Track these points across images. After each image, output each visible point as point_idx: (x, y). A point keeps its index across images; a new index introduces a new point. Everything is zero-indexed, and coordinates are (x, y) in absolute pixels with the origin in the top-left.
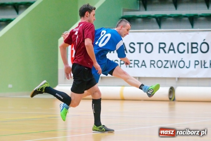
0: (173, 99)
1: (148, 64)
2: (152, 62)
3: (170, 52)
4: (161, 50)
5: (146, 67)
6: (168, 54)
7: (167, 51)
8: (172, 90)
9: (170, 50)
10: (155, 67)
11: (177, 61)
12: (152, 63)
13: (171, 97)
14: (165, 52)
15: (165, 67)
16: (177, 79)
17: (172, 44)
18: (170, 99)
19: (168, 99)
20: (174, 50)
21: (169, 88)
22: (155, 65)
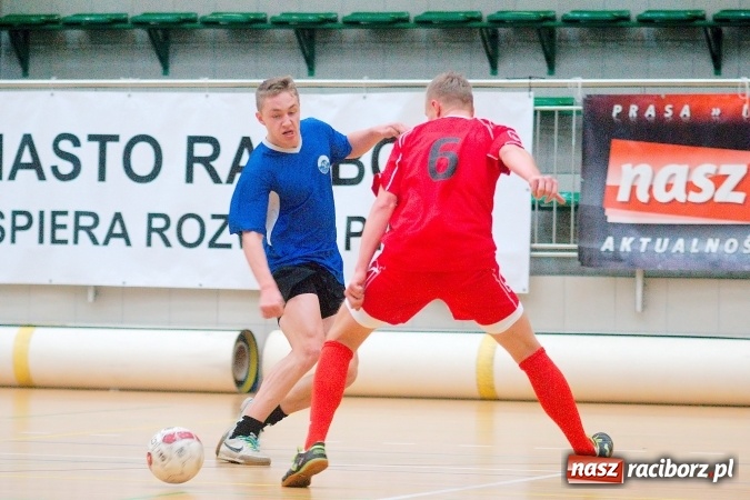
0: (250, 382)
1: (137, 230)
2: (158, 223)
4: (199, 168)
5: (128, 243)
7: (223, 172)
8: (246, 346)
9: (236, 169)
10: (167, 244)
12: (158, 226)
13: (241, 376)
14: (216, 179)
15: (212, 244)
17: (246, 142)
18: (239, 383)
19: (232, 386)
21: (236, 334)
22: (171, 234)
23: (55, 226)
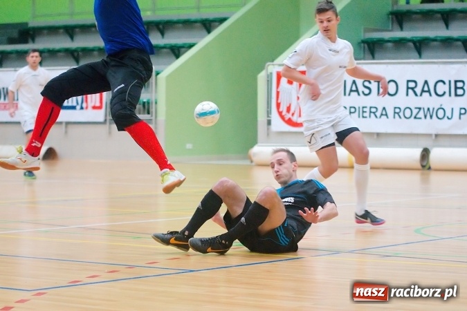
0: (427, 167)
1: (390, 113)
2: (397, 110)
3: (424, 94)
4: (410, 91)
5: (388, 117)
6: (421, 97)
7: (419, 93)
8: (425, 154)
9: (423, 91)
10: (400, 117)
11: (434, 109)
12: (397, 112)
13: (424, 164)
14: (416, 95)
15: (415, 118)
16: (434, 137)
17: (426, 82)
18: (423, 166)
19: (419, 166)
20: (429, 91)
21: (421, 150)
22: (401, 114)
23: (363, 112)
